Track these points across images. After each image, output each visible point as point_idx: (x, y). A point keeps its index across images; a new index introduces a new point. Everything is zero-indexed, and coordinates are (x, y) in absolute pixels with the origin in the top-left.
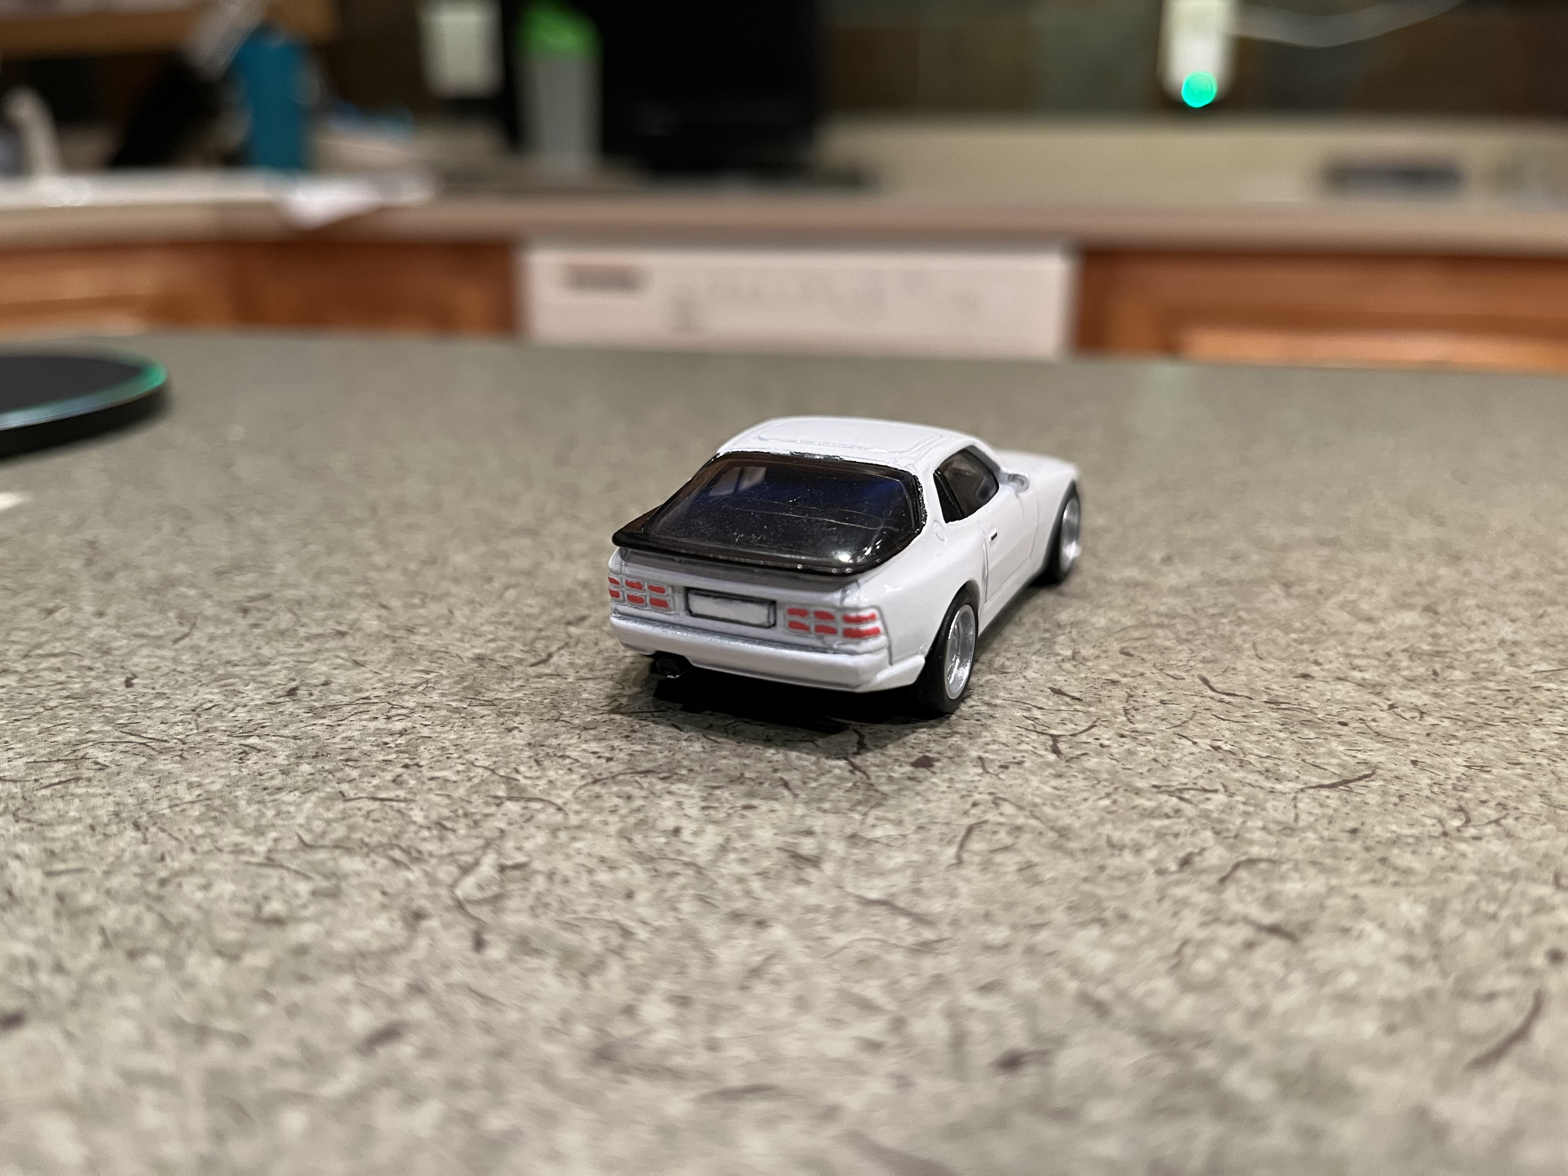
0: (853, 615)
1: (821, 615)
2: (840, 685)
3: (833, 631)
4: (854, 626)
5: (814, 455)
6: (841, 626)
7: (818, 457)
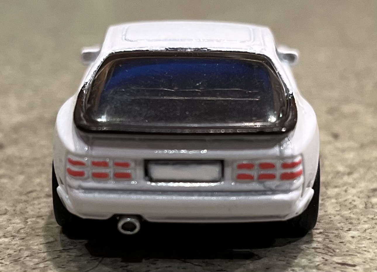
0: (289, 161)
1: (264, 166)
2: (271, 217)
3: (272, 177)
4: (289, 171)
5: (186, 49)
6: (279, 171)
7: (189, 50)
